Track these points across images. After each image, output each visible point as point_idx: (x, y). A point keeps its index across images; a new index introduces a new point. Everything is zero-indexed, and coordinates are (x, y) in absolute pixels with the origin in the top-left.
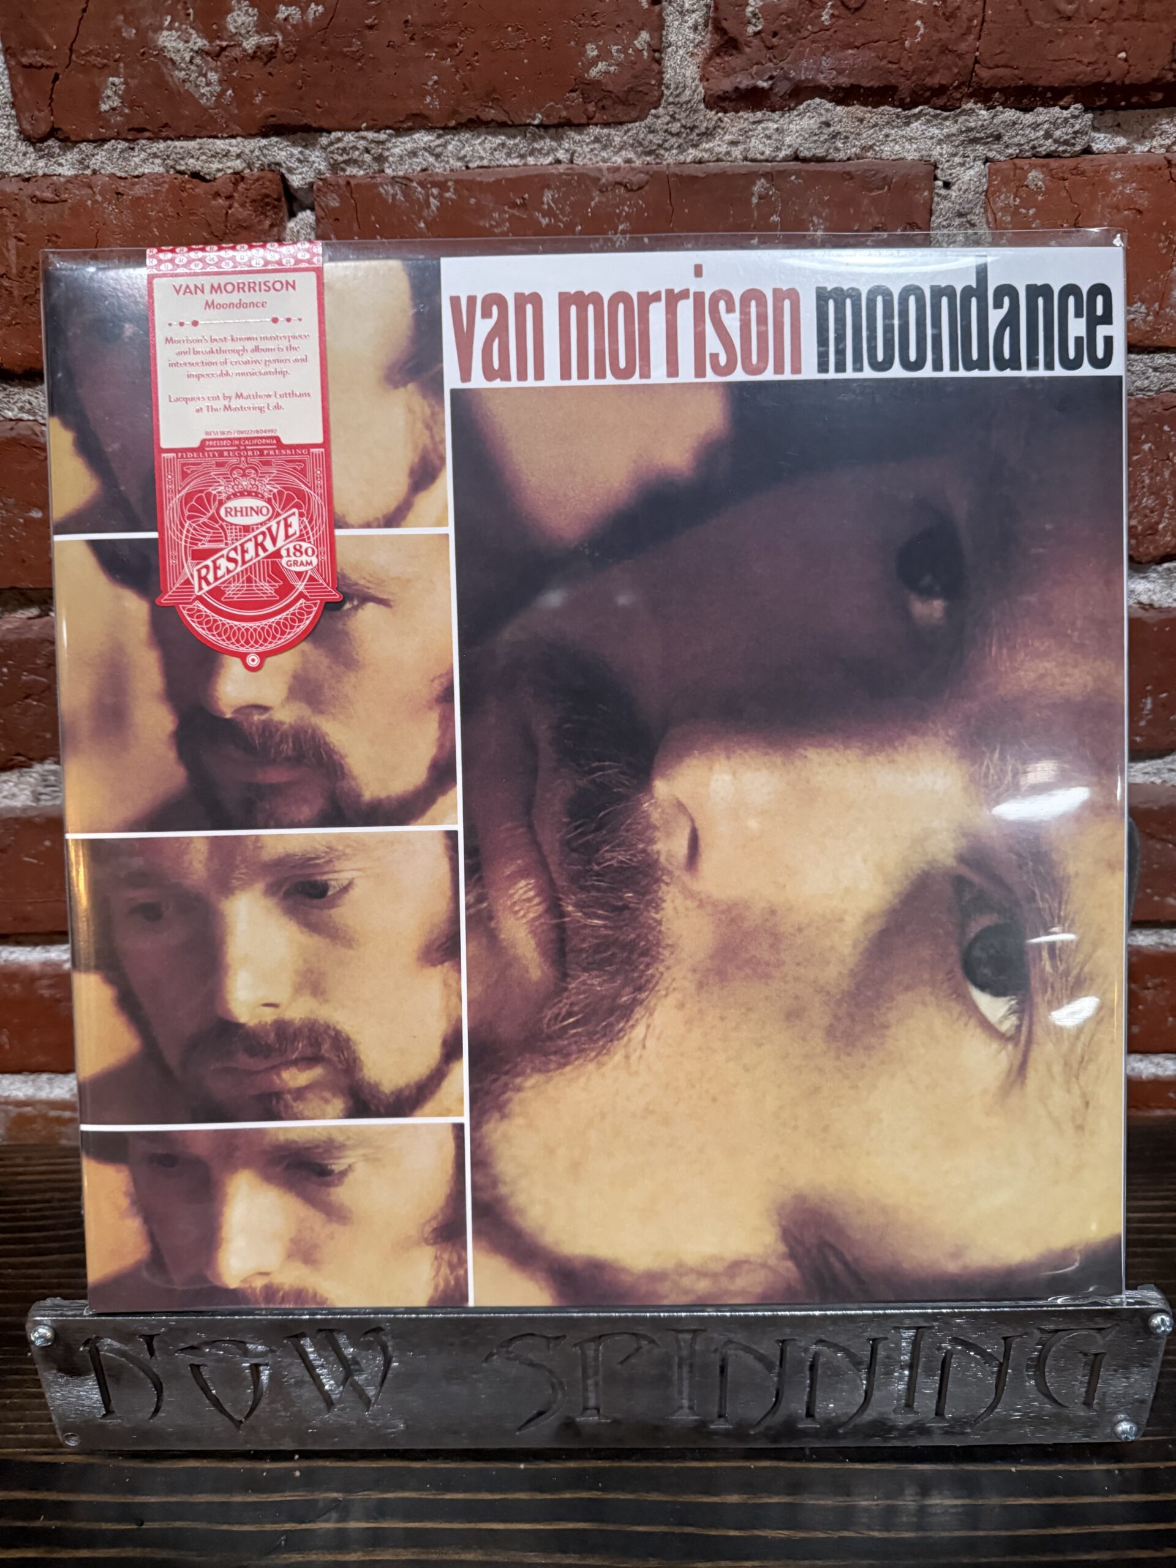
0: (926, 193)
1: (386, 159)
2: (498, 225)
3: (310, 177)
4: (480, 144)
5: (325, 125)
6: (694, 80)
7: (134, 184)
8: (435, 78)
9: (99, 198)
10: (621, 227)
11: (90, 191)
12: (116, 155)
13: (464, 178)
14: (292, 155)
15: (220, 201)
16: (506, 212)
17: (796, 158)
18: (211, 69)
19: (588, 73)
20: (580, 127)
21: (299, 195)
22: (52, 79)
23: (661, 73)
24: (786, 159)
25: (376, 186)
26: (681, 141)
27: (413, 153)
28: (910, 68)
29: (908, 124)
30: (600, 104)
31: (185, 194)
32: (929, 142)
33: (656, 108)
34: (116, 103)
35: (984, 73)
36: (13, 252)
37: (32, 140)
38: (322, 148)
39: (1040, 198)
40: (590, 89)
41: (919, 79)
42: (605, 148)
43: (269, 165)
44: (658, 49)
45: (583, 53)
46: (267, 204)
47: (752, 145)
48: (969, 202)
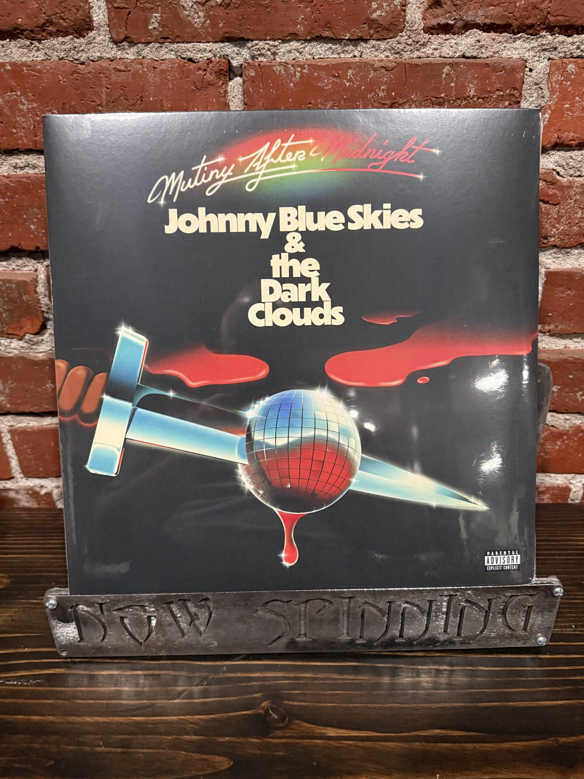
0: (522, 74)
1: (277, 54)
2: (326, 86)
3: (241, 61)
4: (320, 47)
5: (250, 37)
6: (419, 19)
7: (161, 63)
8: (303, 16)
9: (145, 70)
10: (382, 88)
11: (141, 66)
12: (154, 50)
13: (313, 63)
14: (234, 51)
15: (201, 72)
16: (331, 80)
17: (464, 56)
18: (201, 11)
19: (372, 15)
20: (366, 41)
21: (236, 70)
22: (128, 12)
23: (405, 16)
24: (458, 57)
25: (272, 66)
26: (412, 48)
27: (290, 52)
28: (518, 15)
29: (514, 42)
30: (376, 30)
31: (185, 69)
32: (524, 50)
33: (401, 32)
34: (156, 25)
35: (551, 18)
36: (104, 94)
37: (116, 42)
38: (248, 48)
39: (573, 77)
40: (372, 23)
41: (522, 21)
42: (377, 50)
43: (224, 56)
44: (404, 5)
45: (370, 6)
46: (222, 74)
47: (443, 50)
48: (540, 78)
